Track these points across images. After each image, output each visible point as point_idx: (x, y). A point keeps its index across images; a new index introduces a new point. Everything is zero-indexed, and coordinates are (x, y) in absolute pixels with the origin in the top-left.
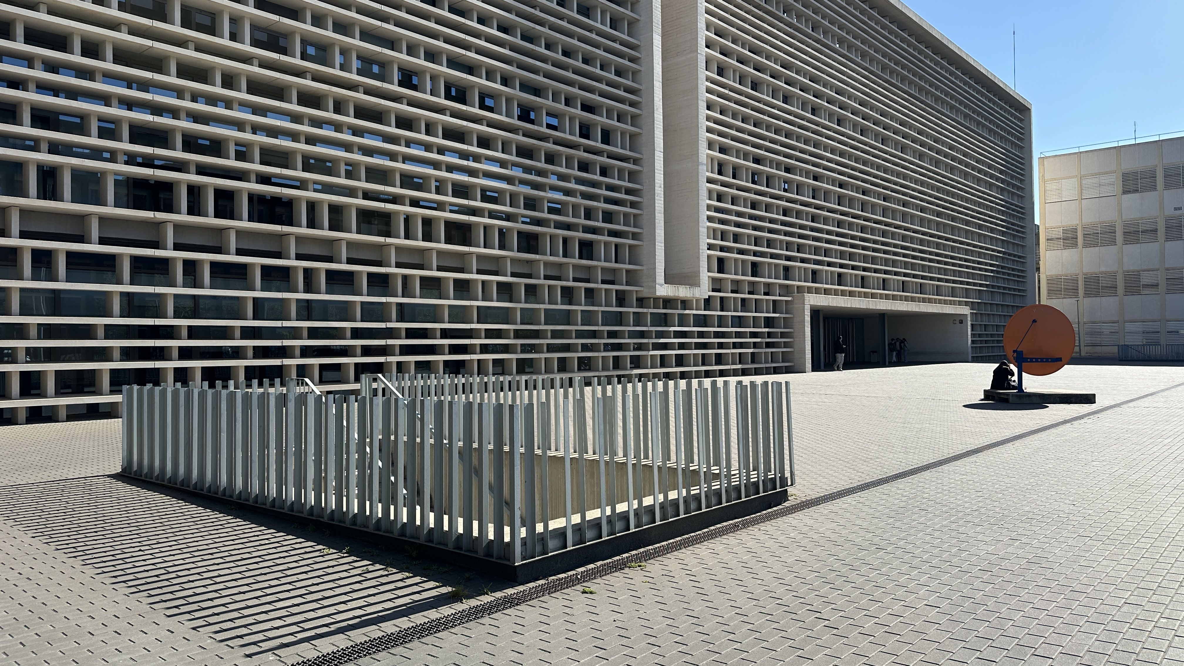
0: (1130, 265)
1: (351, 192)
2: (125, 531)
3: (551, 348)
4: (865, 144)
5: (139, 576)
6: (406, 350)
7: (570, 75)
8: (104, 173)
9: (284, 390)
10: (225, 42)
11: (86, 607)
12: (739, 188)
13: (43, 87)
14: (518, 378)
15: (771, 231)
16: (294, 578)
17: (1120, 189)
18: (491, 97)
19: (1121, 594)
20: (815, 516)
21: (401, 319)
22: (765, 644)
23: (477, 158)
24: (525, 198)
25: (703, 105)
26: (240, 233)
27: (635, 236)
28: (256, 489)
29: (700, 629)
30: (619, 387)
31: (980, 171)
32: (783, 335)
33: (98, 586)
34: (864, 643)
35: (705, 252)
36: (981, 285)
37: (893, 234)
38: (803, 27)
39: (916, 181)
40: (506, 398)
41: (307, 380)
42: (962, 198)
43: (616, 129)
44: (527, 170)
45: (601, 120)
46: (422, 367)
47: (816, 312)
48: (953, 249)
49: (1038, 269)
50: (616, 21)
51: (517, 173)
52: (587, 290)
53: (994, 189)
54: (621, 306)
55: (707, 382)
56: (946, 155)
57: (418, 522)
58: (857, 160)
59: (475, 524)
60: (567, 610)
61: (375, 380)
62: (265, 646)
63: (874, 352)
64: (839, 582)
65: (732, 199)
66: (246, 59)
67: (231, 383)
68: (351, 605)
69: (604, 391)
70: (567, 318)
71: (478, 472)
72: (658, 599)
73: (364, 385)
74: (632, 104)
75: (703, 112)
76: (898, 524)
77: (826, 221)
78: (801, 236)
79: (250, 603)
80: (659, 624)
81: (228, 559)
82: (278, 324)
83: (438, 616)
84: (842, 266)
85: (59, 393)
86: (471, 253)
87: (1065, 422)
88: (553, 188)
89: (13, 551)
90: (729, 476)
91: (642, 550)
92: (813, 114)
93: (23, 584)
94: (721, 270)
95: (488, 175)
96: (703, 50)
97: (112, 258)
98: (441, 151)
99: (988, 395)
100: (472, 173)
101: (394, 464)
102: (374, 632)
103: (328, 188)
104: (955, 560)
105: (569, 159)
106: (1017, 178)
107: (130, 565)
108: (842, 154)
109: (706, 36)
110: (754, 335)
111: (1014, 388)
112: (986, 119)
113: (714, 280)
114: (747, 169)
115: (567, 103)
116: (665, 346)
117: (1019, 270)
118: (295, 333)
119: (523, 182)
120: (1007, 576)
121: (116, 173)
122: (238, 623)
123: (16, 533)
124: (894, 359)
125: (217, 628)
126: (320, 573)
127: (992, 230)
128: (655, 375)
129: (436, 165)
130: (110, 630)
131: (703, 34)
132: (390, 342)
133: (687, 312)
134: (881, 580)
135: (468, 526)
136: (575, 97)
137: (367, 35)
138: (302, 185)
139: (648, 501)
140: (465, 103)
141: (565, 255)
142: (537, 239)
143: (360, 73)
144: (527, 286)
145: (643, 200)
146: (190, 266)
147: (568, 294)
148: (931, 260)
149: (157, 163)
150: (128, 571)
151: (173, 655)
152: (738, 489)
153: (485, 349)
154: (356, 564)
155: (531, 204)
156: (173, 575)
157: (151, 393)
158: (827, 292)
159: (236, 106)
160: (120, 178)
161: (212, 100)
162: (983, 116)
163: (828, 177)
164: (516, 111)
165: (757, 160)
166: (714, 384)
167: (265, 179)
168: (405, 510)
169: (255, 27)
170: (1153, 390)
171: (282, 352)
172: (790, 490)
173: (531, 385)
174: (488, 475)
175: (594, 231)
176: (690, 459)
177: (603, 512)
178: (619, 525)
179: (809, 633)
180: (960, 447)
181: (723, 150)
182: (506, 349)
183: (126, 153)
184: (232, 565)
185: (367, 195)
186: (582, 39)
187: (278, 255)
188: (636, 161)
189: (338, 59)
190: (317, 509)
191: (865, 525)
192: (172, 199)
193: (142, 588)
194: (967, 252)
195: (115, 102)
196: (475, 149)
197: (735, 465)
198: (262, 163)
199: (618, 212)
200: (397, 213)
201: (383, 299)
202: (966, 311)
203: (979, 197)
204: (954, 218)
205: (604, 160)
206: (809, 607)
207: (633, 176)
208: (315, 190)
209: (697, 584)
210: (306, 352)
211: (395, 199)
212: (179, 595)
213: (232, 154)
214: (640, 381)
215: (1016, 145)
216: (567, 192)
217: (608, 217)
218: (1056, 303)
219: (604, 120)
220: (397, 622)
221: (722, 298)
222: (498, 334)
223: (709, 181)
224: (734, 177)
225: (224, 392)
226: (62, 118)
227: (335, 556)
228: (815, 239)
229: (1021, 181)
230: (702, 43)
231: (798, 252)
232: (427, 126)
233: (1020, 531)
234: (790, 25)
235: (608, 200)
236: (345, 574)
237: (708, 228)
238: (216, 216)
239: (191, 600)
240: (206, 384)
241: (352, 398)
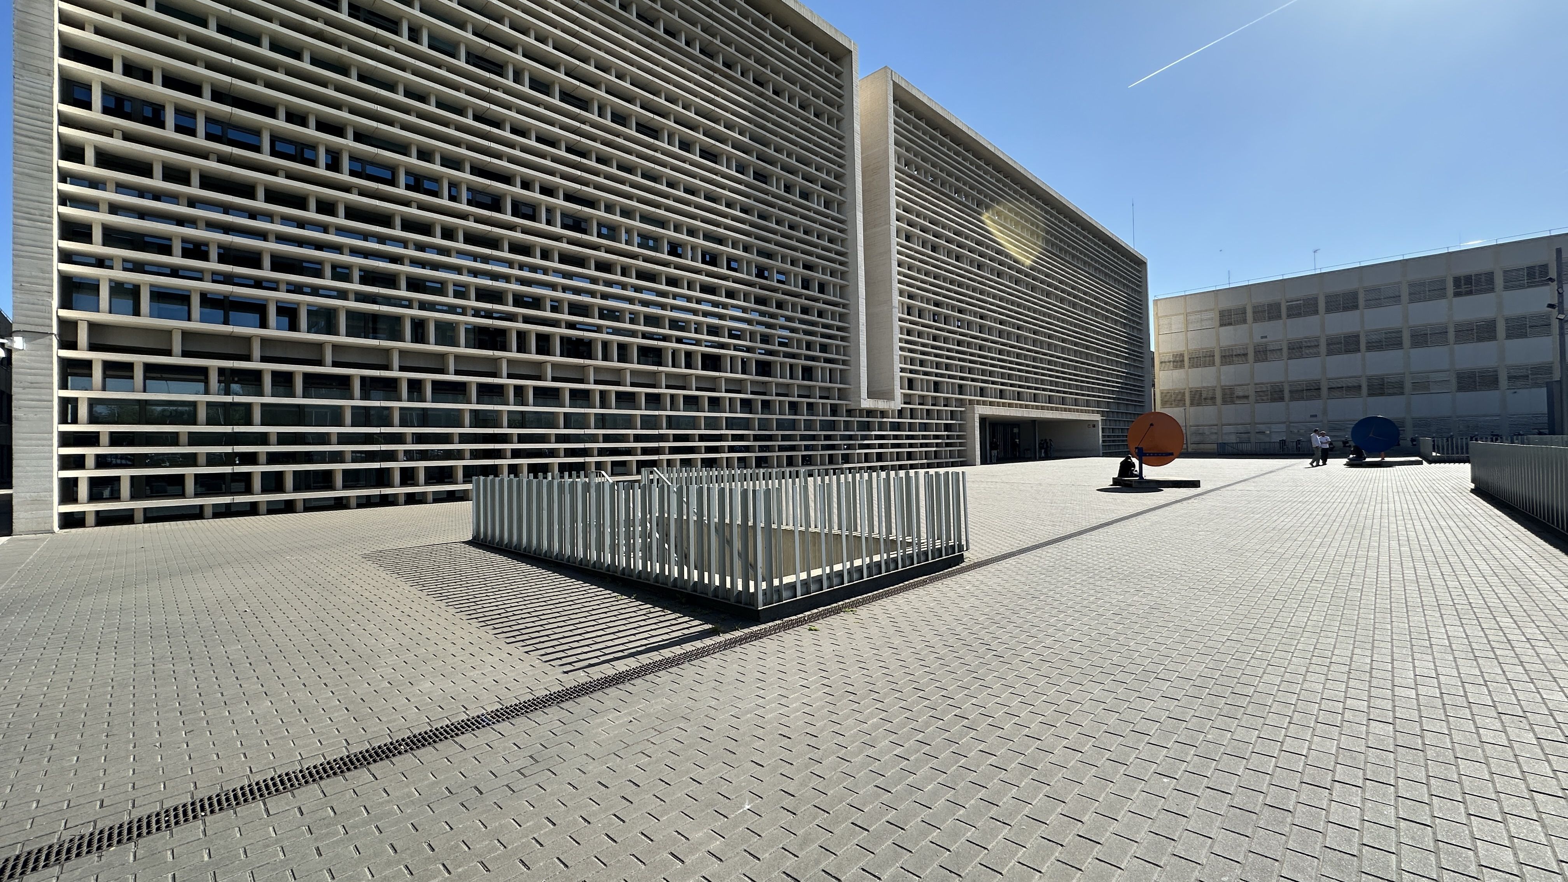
0: (1226, 381)
1: (633, 334)
2: (476, 582)
3: (782, 448)
4: (1019, 291)
5: (486, 614)
6: (674, 450)
7: (794, 243)
8: (458, 323)
9: (587, 480)
10: (543, 226)
11: (450, 636)
12: (924, 325)
13: (414, 262)
14: (757, 471)
15: (948, 358)
16: (597, 617)
17: (1218, 324)
18: (735, 261)
19: (1224, 632)
20: (985, 573)
21: (669, 427)
22: (948, 668)
23: (725, 306)
24: (761, 335)
25: (895, 264)
26: (554, 365)
27: (844, 362)
28: (568, 552)
29: (899, 657)
30: (835, 477)
31: (1107, 311)
32: (958, 437)
33: (457, 621)
34: (1024, 668)
35: (898, 374)
36: (1109, 398)
37: (1041, 359)
38: (970, 204)
39: (1058, 319)
40: (749, 485)
41: (603, 472)
42: (1094, 332)
43: (829, 283)
44: (762, 314)
45: (818, 275)
46: (686, 463)
47: (983, 420)
48: (1087, 370)
49: (1154, 385)
50: (828, 203)
51: (755, 316)
52: (808, 404)
53: (1119, 324)
54: (834, 416)
55: (902, 473)
56: (1081, 299)
57: (686, 577)
58: (1013, 303)
59: (728, 579)
60: (798, 643)
61: (651, 473)
62: (578, 665)
63: (1027, 450)
64: (1004, 622)
65: (918, 333)
66: (558, 238)
67: (550, 474)
68: (638, 637)
69: (823, 481)
70: (793, 425)
71: (730, 543)
72: (866, 635)
73: (643, 477)
74: (841, 264)
75: (895, 268)
76: (1048, 579)
77: (990, 350)
78: (971, 362)
79: (566, 634)
80: (867, 653)
81: (549, 603)
82: (581, 432)
83: (703, 645)
84: (1003, 384)
85: (427, 483)
86: (721, 377)
87: (1177, 502)
88: (782, 327)
89: (397, 596)
90: (919, 544)
91: (853, 599)
92: (979, 269)
93: (405, 619)
94: (910, 388)
95: (733, 318)
96: (894, 223)
97: (464, 385)
98: (699, 301)
99: (1116, 481)
100: (721, 317)
101: (668, 535)
102: (656, 656)
103: (617, 331)
104: (1093, 606)
105: (794, 305)
106: (1136, 316)
107: (480, 606)
108: (1001, 299)
109: (897, 213)
110: (936, 437)
111: (1136, 476)
112: (1112, 271)
113: (905, 395)
114: (929, 311)
115: (792, 264)
116: (868, 446)
117: (1139, 387)
118: (593, 438)
119: (759, 323)
120: (1134, 618)
121: (466, 323)
122: (558, 648)
123: (399, 583)
124: (1043, 455)
125: (543, 652)
126: (616, 613)
127: (1117, 356)
128: (860, 468)
129: (695, 312)
130: (467, 652)
131: (894, 211)
132: (662, 444)
133: (885, 420)
134: (1036, 621)
135: (723, 581)
136: (798, 259)
137: (645, 218)
138: (599, 329)
139: (858, 563)
140: (716, 266)
141: (791, 378)
142: (770, 366)
143: (639, 246)
144: (763, 401)
145: (851, 335)
146: (519, 390)
147: (794, 407)
148: (1070, 379)
149: (495, 315)
150: (479, 611)
151: (513, 671)
152: (926, 553)
153: (732, 449)
154: (641, 607)
155: (765, 339)
156: (511, 614)
157: (493, 482)
158: (991, 404)
159: (551, 272)
160: (469, 327)
161: (534, 269)
162: (1109, 269)
163: (991, 317)
164: (754, 271)
165: (937, 304)
166: (907, 474)
167: (571, 326)
168: (676, 568)
169: (564, 215)
170: (1246, 477)
171: (585, 452)
172: (966, 554)
173: (767, 476)
174: (737, 545)
175: (813, 359)
176: (889, 532)
177: (824, 570)
178: (836, 581)
179: (981, 660)
180: (1095, 521)
181: (910, 297)
182: (747, 449)
183: (473, 308)
184: (552, 606)
185: (645, 336)
186: (803, 217)
187: (581, 381)
188: (844, 306)
189: (624, 237)
190: (612, 567)
191: (1023, 579)
192: (505, 342)
193: (489, 623)
194: (1098, 373)
195: (465, 272)
196: (724, 300)
197: (924, 535)
198: (570, 314)
199: (831, 345)
200: (667, 348)
201: (656, 413)
202: (1098, 417)
203: (1107, 331)
204: (1087, 347)
205: (820, 305)
206: (981, 641)
207: (842, 317)
208: (608, 333)
209: (895, 624)
210: (602, 452)
211: (665, 338)
212: (515, 628)
213: (548, 308)
214: (850, 473)
215: (1136, 291)
216: (793, 330)
217: (824, 348)
218: (1168, 411)
219: (820, 275)
220: (673, 649)
221: (911, 409)
222: (741, 438)
223: (901, 320)
224: (919, 317)
225: (545, 481)
226: (428, 284)
227: (626, 601)
228: (982, 364)
229: (1140, 318)
230: (893, 217)
231: (969, 373)
232: (689, 284)
233: (1143, 584)
234: (960, 203)
235: (823, 336)
236: (633, 614)
237: (900, 355)
238: (537, 353)
239: (523, 631)
240: (531, 475)
241: (637, 484)
